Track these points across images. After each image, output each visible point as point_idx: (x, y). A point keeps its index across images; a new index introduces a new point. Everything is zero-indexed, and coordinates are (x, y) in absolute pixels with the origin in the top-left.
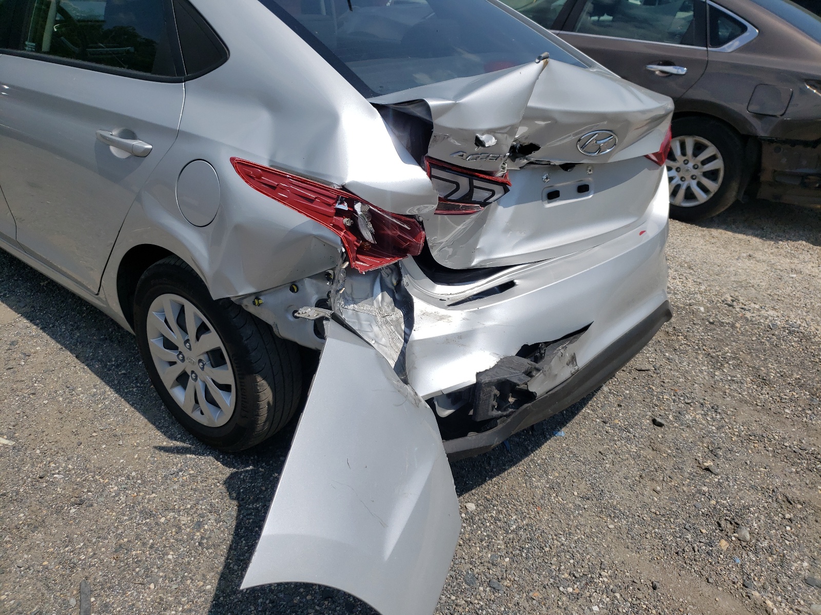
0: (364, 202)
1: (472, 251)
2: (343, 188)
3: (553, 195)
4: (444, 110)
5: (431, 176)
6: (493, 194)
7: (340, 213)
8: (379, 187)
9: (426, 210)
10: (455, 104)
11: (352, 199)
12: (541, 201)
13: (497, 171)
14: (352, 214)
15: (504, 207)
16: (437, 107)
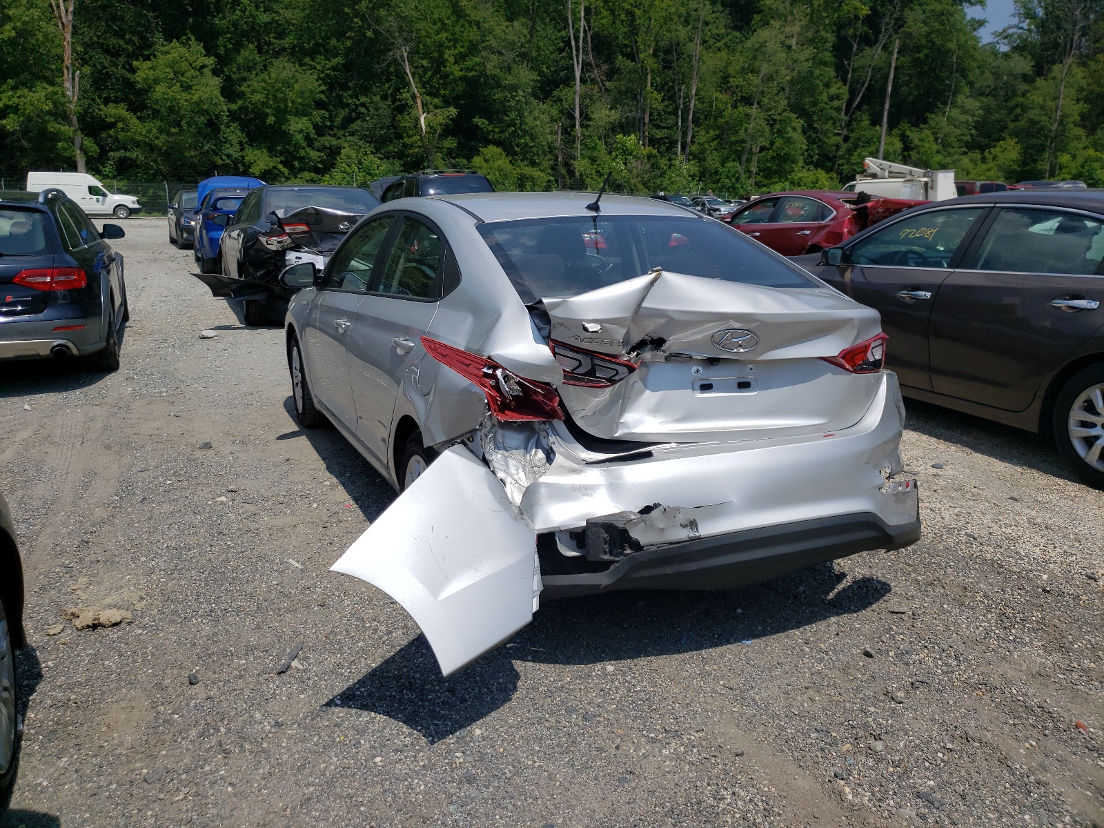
0: (504, 369)
1: (616, 424)
2: (489, 358)
3: (706, 387)
4: (556, 305)
5: (555, 354)
6: (617, 373)
7: (486, 375)
8: (513, 358)
9: (556, 380)
10: (563, 302)
11: (495, 367)
12: (691, 390)
13: (621, 356)
14: (494, 377)
15: (652, 391)
16: (549, 303)
